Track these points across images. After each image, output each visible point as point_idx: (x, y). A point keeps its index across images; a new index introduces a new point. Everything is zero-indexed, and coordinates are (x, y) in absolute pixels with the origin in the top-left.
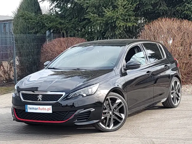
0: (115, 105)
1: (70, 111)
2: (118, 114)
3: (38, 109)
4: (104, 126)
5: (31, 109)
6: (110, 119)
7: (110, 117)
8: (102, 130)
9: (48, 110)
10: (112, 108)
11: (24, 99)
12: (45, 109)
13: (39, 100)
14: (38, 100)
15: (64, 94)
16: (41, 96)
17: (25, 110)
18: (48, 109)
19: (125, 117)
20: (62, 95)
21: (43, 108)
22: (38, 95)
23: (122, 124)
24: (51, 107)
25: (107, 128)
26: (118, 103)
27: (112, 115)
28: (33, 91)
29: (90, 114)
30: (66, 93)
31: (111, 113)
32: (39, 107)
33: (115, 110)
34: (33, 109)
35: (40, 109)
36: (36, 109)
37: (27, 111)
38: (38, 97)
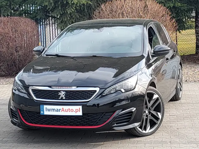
0: (152, 102)
1: (107, 113)
2: (154, 113)
3: (61, 110)
4: (140, 130)
5: (49, 110)
6: (147, 119)
7: (147, 117)
8: (139, 135)
9: (76, 112)
10: (149, 105)
11: (37, 98)
12: (72, 111)
13: (62, 99)
14: (60, 98)
15: (98, 89)
16: (63, 93)
17: (40, 112)
18: (76, 110)
19: (162, 116)
20: (96, 91)
21: (69, 109)
22: (60, 91)
23: (159, 126)
24: (81, 107)
25: (144, 132)
26: (155, 99)
27: (149, 115)
28: (50, 87)
29: (131, 115)
30: (100, 89)
31: (147, 112)
32: (63, 108)
33: (151, 108)
34: (53, 110)
35: (64, 110)
36: (58, 110)
37: (43, 113)
38: (59, 94)
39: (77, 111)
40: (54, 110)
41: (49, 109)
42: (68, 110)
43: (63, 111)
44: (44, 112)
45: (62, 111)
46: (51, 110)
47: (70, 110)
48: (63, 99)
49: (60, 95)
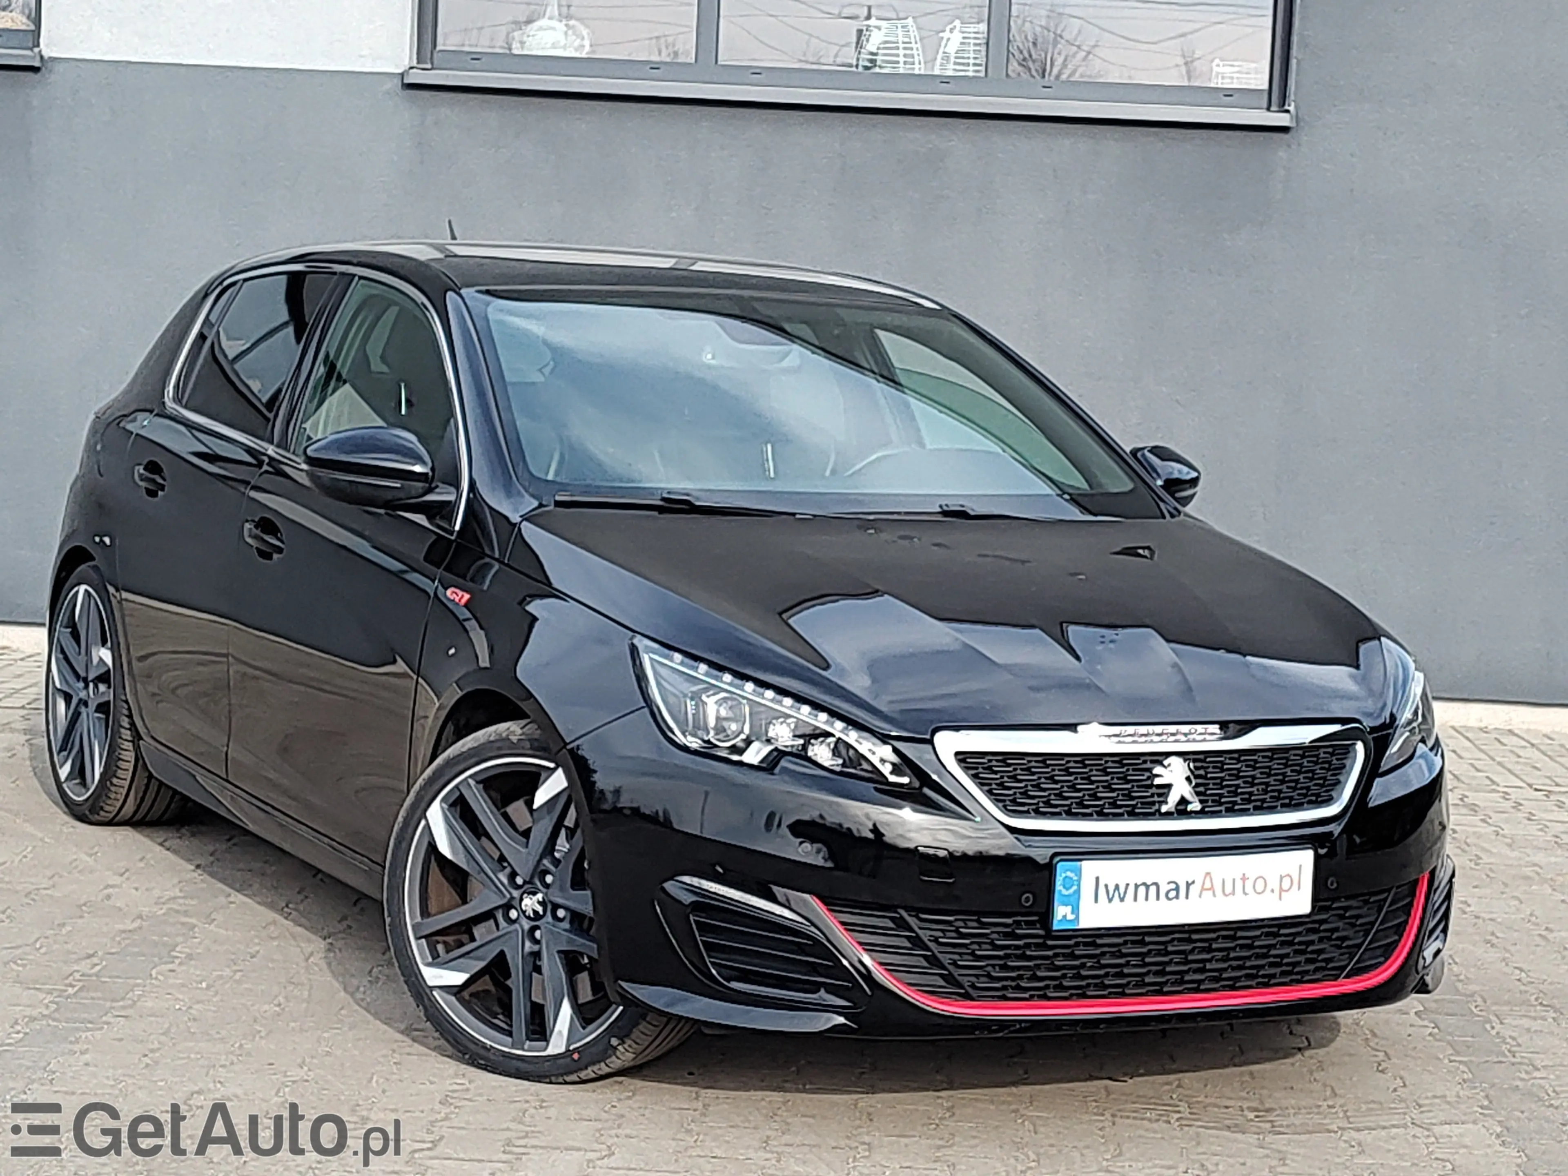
3: (1194, 890)
5: (1116, 893)
9: (1281, 891)
13: (1182, 810)
14: (1169, 807)
17: (1048, 914)
18: (1281, 878)
21: (1245, 878)
22: (1159, 758)
24: (1307, 858)
32: (1207, 875)
34: (1142, 890)
35: (1212, 888)
36: (1177, 889)
37: (1070, 917)
38: (1157, 781)
39: (1286, 884)
40: (1153, 889)
41: (1117, 887)
42: (1239, 884)
43: (1207, 894)
44: (1076, 910)
45: (1203, 889)
46: (1131, 889)
47: (1249, 884)
48: (1190, 808)
49: (1169, 786)
